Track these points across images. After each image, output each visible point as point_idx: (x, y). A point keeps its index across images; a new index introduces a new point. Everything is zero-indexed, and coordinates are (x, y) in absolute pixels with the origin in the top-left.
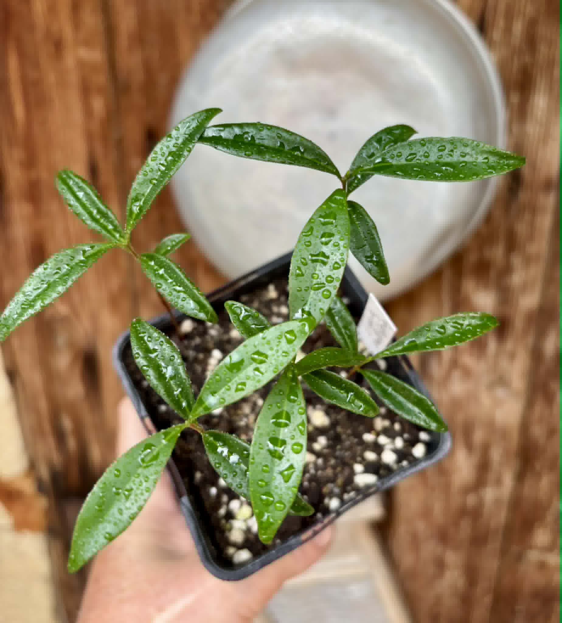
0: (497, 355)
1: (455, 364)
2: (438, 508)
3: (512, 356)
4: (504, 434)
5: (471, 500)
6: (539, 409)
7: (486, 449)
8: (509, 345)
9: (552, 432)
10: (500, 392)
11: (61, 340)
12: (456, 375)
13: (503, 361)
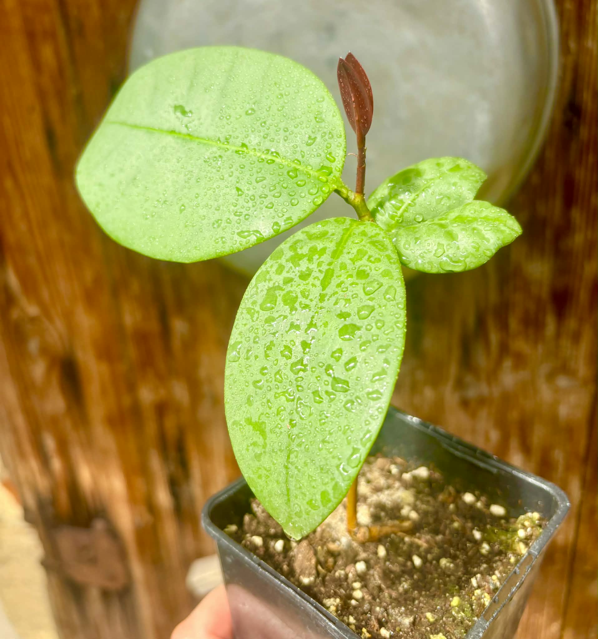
0: (558, 335)
3: (576, 338)
8: (572, 324)
11: (33, 345)
12: (508, 363)
13: (566, 343)
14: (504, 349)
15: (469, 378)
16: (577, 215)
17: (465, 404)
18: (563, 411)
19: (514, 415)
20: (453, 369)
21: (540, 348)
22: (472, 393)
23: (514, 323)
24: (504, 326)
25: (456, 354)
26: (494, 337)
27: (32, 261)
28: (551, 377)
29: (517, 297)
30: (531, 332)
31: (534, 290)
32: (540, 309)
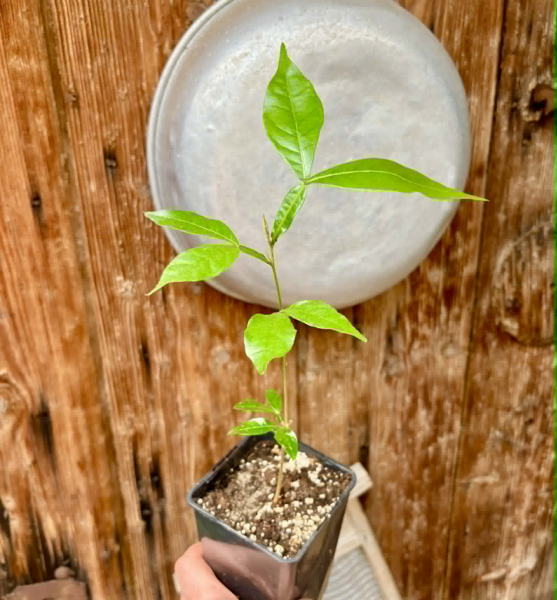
0: (447, 320)
2: (406, 465)
3: (458, 318)
4: (454, 385)
5: (431, 449)
6: (478, 357)
7: (440, 403)
8: (456, 310)
9: (488, 375)
10: (450, 350)
12: (416, 345)
13: (451, 323)
14: (415, 334)
15: (392, 360)
16: (459, 235)
17: (389, 379)
18: (451, 372)
19: (421, 382)
20: (381, 355)
21: (437, 330)
22: (393, 371)
23: (421, 316)
24: (414, 319)
25: (384, 343)
26: (408, 327)
28: (443, 349)
29: (423, 297)
30: (432, 320)
31: (434, 290)
32: (438, 303)
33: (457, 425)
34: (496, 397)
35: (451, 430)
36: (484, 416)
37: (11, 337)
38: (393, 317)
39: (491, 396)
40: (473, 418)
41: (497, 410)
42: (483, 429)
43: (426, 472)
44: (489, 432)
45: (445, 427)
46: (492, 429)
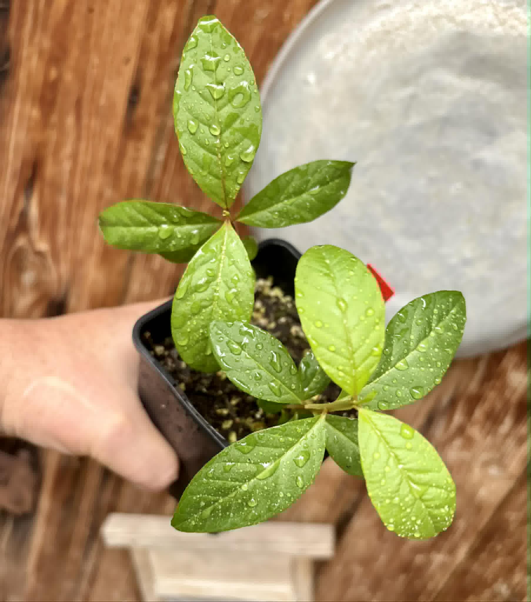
0: (507, 435)
1: (461, 431)
2: (383, 559)
3: (521, 441)
4: (479, 509)
5: (419, 559)
8: (523, 429)
10: (493, 471)
11: (28, 277)
12: (458, 442)
13: (511, 443)
18: (483, 492)
21: (489, 439)
23: (479, 413)
24: (469, 413)
26: (458, 418)
27: (63, 201)
28: (486, 464)
29: (492, 395)
30: (488, 425)
31: (507, 393)
32: (505, 410)
33: (462, 553)
34: (522, 549)
35: (452, 551)
36: (498, 561)
37: (62, 218)
38: (445, 400)
39: (518, 545)
40: (484, 556)
41: (516, 564)
42: (489, 574)
43: (402, 578)
44: (495, 580)
45: (447, 545)
46: (500, 580)
